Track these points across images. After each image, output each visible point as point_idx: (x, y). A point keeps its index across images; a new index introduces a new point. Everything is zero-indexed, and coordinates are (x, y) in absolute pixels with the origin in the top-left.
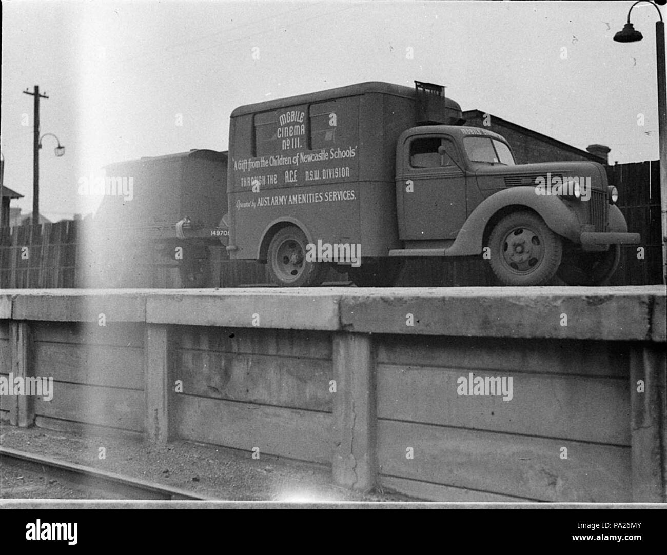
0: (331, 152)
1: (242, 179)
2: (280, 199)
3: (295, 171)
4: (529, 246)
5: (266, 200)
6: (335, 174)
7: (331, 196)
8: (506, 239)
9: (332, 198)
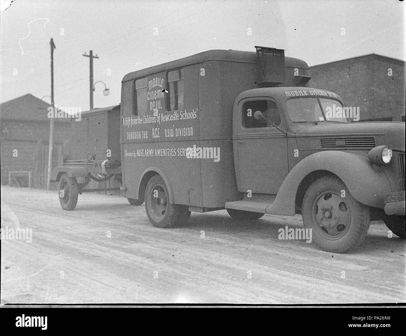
0: (180, 113)
1: (127, 133)
2: (150, 152)
3: (159, 129)
4: (336, 212)
5: (142, 151)
6: (184, 133)
7: (182, 152)
8: (317, 203)
9: (182, 153)
